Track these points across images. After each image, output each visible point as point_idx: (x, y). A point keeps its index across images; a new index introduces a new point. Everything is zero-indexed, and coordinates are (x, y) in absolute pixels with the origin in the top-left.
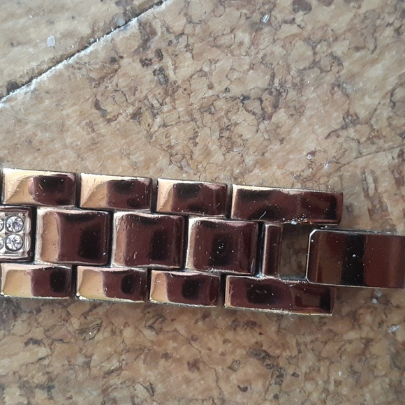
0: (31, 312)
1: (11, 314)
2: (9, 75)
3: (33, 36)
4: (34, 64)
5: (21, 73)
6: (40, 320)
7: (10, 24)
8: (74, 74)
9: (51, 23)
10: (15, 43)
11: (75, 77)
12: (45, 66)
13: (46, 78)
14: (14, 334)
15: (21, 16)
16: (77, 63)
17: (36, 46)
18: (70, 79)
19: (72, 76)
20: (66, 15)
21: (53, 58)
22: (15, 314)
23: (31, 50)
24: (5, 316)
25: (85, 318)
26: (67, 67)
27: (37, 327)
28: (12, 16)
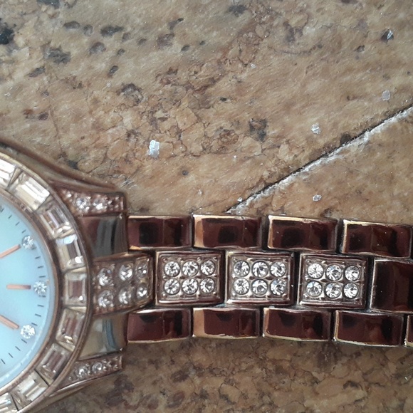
0: (351, 356)
1: (332, 357)
2: (344, 128)
3: (369, 90)
4: (368, 117)
5: (355, 126)
6: (359, 363)
7: (347, 78)
8: (406, 127)
9: (387, 77)
10: (351, 97)
11: (408, 131)
12: (379, 120)
13: (379, 132)
14: (334, 376)
15: (359, 71)
16: (410, 117)
17: (370, 100)
18: (403, 133)
19: (405, 130)
20: (402, 70)
21: (387, 112)
22: (336, 357)
23: (366, 104)
24: (326, 359)
25: (402, 363)
26: (401, 121)
27: (356, 370)
28: (349, 70)
